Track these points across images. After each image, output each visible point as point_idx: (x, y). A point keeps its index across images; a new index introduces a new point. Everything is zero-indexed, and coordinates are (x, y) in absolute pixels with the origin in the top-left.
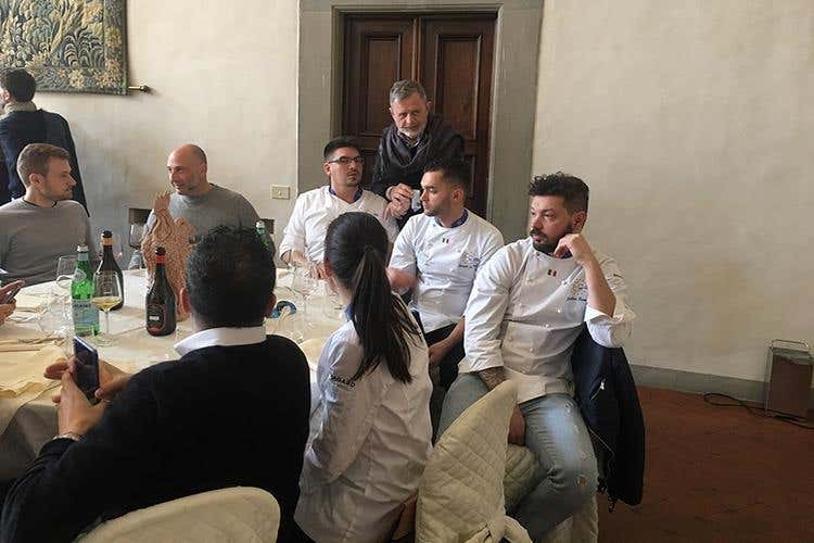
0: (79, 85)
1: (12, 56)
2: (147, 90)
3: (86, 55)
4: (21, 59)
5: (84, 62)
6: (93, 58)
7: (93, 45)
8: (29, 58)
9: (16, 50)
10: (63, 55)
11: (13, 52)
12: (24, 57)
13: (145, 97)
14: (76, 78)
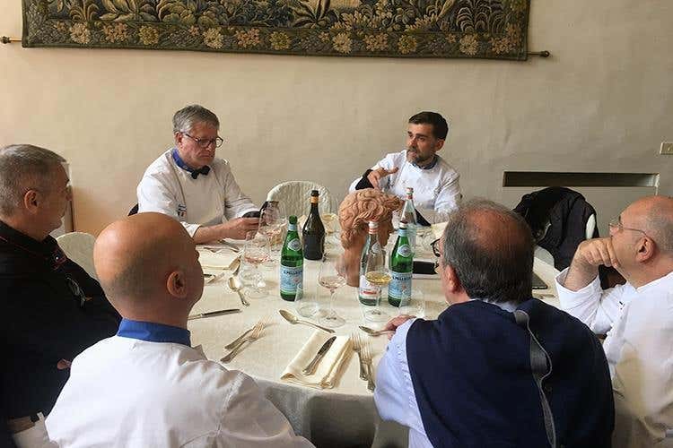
0: (471, 51)
1: (389, 20)
2: (545, 55)
3: (484, 19)
4: (400, 23)
5: (480, 26)
6: (492, 21)
7: (494, 9)
8: (412, 22)
9: (394, 13)
10: (455, 19)
11: (390, 15)
12: (404, 20)
13: (541, 63)
14: (469, 43)
